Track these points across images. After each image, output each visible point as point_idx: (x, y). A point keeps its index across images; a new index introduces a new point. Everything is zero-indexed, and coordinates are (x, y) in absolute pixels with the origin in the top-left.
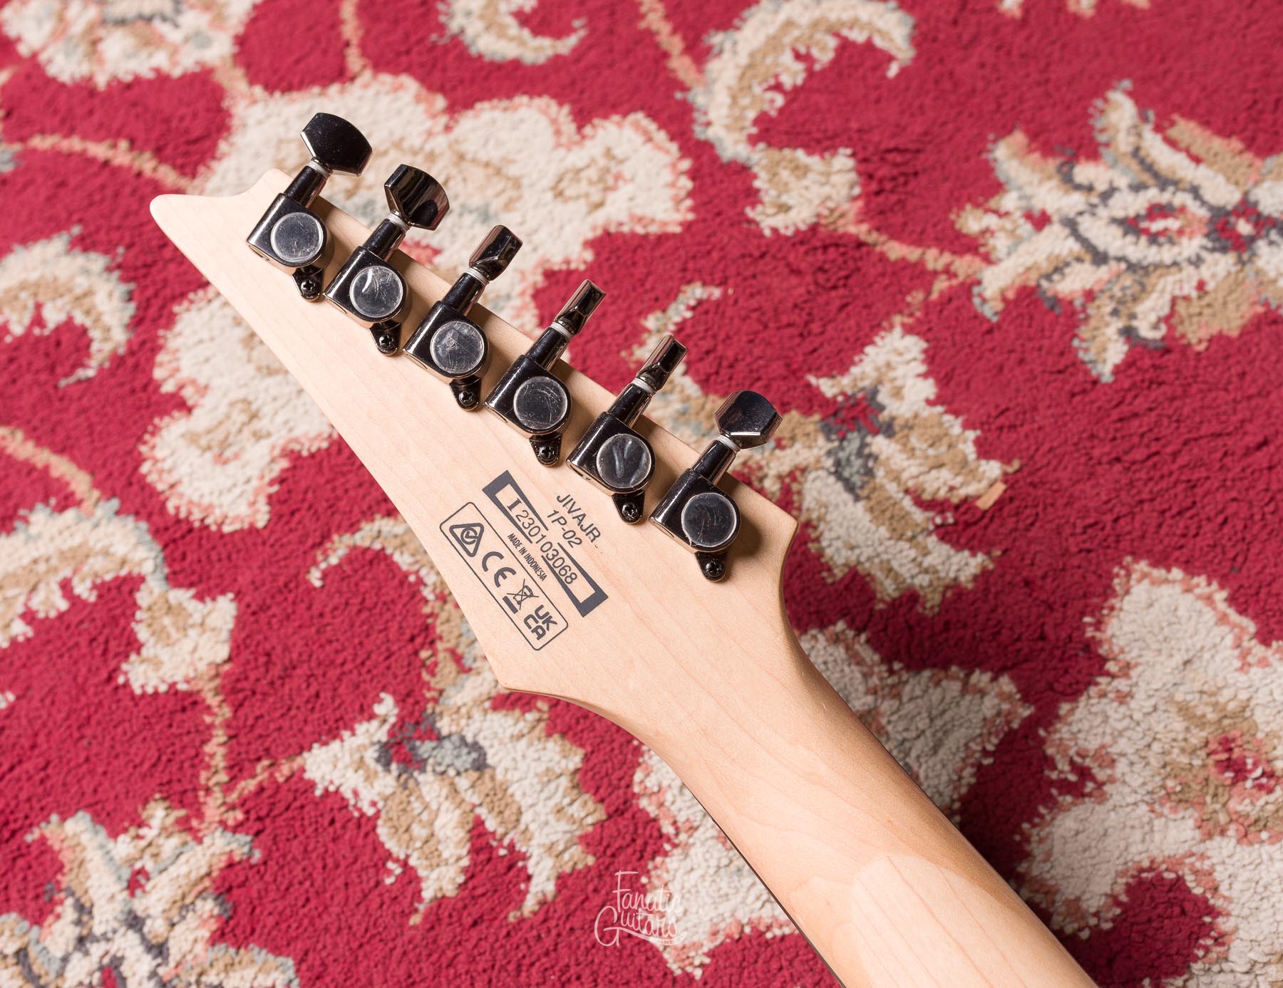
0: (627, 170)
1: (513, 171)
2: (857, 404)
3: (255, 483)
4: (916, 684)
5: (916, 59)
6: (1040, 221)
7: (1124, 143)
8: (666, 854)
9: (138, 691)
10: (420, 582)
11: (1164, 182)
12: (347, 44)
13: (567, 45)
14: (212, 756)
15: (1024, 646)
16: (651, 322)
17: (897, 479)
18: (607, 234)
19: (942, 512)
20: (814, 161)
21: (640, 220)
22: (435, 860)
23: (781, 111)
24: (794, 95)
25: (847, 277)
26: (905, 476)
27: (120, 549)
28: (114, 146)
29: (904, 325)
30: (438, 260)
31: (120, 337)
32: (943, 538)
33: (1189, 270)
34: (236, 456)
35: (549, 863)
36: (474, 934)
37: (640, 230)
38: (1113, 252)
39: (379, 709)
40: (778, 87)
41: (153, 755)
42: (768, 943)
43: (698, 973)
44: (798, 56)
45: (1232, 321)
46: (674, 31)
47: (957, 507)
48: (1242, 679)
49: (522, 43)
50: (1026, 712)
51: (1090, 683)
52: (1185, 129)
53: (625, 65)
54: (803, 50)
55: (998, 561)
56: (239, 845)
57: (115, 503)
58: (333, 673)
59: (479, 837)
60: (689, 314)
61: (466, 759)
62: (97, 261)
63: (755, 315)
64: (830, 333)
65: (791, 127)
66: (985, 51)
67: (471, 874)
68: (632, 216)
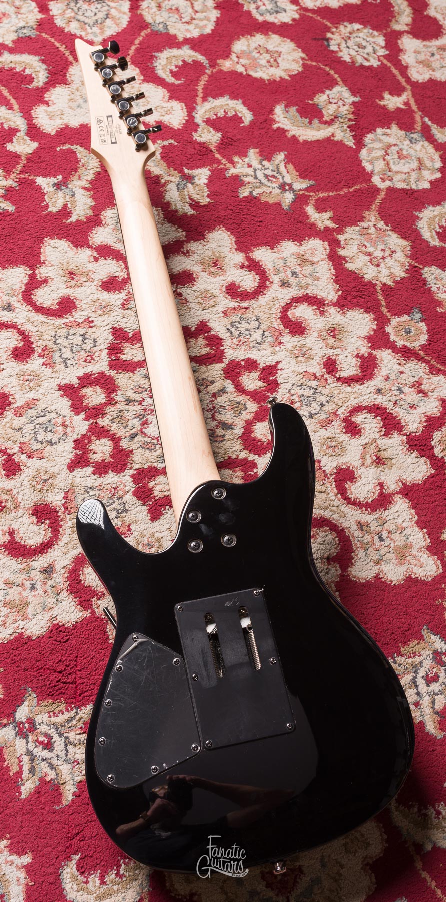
0: (173, 112)
2: (190, 177)
3: (55, 127)
4: (167, 225)
5: (248, 126)
6: (250, 166)
7: (277, 162)
8: (100, 226)
9: (8, 149)
10: (80, 161)
11: (279, 173)
12: (129, 55)
13: (177, 82)
14: (17, 168)
15: (192, 229)
16: (159, 142)
17: (188, 192)
18: (161, 121)
19: (193, 202)
20: (213, 132)
21: (170, 123)
22: (54, 206)
23: (214, 119)
24: (218, 118)
25: (204, 155)
26: (190, 193)
27: (18, 123)
28: (61, 45)
29: (209, 169)
31: (40, 84)
32: (190, 206)
33: (271, 189)
34: (54, 120)
35: (76, 217)
36: (55, 220)
37: (168, 125)
38: (260, 178)
39: (57, 177)
40: (216, 115)
41: (5, 161)
43: (94, 246)
44: (225, 112)
45: (271, 201)
46: (202, 92)
47: (196, 202)
48: (228, 253)
49: (168, 76)
50: (184, 239)
52: (290, 166)
53: (187, 93)
54: (227, 111)
55: (197, 214)
56: (14, 185)
57: (22, 114)
58: (52, 167)
59: (65, 206)
61: (71, 193)
62: (44, 66)
63: (181, 151)
64: (194, 162)
65: (214, 123)
66: (263, 132)
67: (60, 211)
68: (168, 121)
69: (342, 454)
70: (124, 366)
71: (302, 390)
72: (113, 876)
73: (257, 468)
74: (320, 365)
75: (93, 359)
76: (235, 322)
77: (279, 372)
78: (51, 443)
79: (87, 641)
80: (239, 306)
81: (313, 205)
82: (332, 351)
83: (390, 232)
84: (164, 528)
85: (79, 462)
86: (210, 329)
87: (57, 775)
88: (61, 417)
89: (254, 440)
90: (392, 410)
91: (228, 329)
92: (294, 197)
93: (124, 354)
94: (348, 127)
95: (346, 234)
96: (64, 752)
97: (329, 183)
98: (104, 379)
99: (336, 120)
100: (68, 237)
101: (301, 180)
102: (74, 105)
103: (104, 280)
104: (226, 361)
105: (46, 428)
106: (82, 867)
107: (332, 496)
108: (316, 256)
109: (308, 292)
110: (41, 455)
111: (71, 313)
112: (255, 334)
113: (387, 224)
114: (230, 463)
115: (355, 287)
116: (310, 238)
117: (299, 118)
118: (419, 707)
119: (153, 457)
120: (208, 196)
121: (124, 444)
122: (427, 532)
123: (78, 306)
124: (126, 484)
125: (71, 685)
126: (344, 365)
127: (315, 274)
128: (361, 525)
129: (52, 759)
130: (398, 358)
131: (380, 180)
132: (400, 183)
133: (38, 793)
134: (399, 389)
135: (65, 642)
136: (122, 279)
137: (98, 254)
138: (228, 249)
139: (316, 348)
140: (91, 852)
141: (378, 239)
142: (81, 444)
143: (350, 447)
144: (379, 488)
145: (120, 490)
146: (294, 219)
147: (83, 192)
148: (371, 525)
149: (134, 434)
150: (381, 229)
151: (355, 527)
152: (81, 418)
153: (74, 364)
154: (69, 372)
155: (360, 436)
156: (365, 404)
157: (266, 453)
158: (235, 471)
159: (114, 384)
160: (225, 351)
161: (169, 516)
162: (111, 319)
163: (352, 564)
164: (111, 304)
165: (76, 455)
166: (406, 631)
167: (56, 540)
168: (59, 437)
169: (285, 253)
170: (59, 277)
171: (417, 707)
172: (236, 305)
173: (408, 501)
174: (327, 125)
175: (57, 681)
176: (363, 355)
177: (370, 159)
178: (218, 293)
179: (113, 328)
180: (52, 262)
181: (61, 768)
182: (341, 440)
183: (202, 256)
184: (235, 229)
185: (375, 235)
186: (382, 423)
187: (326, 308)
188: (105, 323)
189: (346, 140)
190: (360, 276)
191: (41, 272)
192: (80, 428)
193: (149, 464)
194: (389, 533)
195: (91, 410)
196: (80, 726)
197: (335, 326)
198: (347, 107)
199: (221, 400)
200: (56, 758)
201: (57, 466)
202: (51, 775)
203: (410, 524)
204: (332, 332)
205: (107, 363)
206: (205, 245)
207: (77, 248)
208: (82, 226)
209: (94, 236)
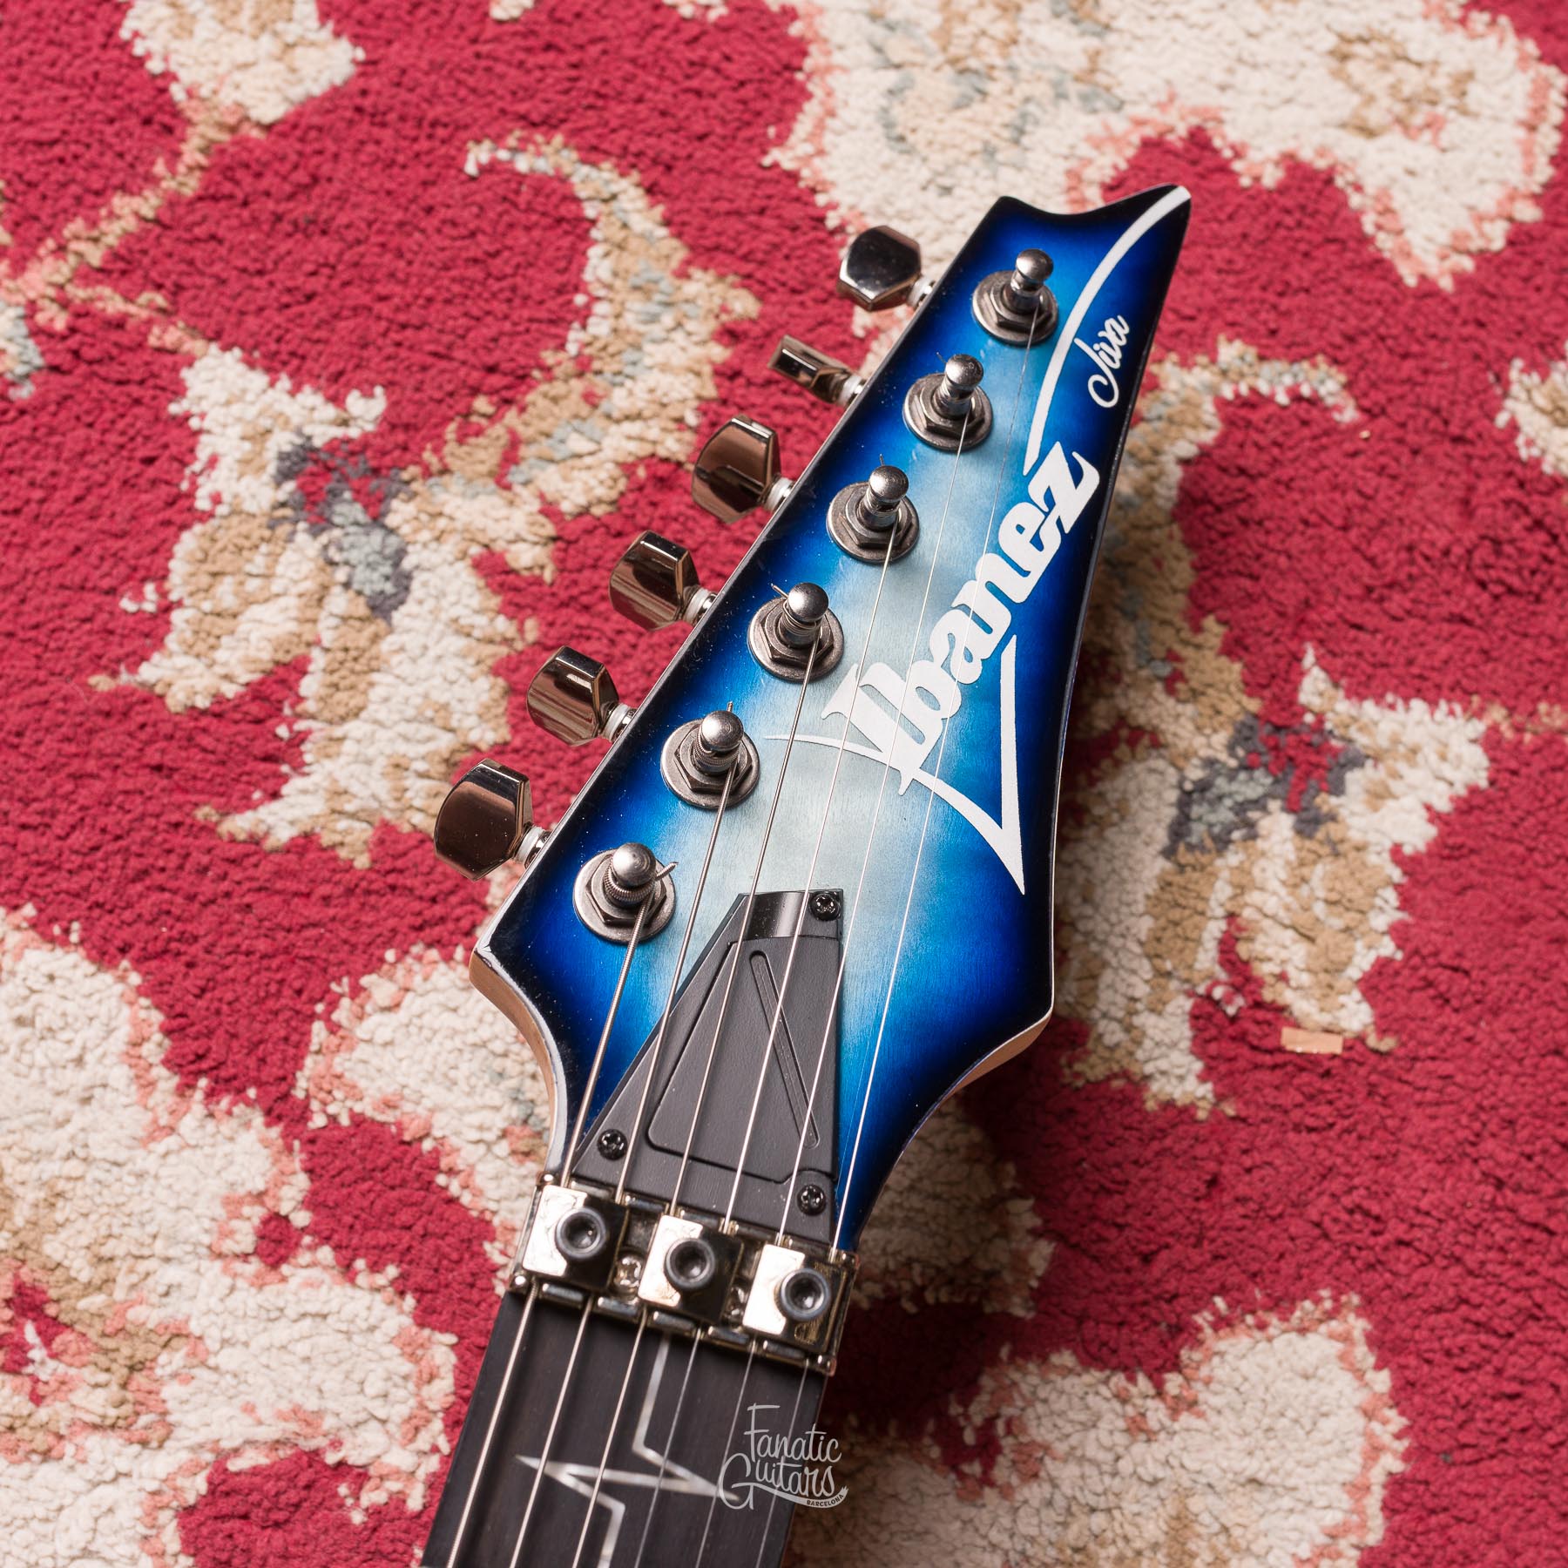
2: (1318, 750)
8: (448, 958)
9: (125, 34)
10: (584, 315)
14: (112, 216)
16: (1230, 351)
17: (1241, 889)
18: (1328, 178)
19: (1237, 989)
21: (1387, 211)
22: (205, 642)
25: (1511, 591)
26: (1254, 897)
29: (1494, 729)
32: (1195, 1017)
35: (317, 806)
36: (143, 779)
37: (1369, 223)
39: (355, 401)
41: (53, 129)
42: (429, 1185)
43: (318, 1121)
47: (1258, 1004)
50: (1021, 1310)
55: (1217, 1120)
56: (20, 356)
58: (357, 295)
59: (281, 681)
60: (1282, 399)
61: (375, 581)
63: (1352, 497)
64: (1404, 630)
67: (220, 710)
68: (1383, 195)
100: (174, 967)
120: (1375, 985)
136: (375, 1512)
137: (311, 1202)
206: (1150, 1436)
207: (185, 1089)
208: (313, 912)
209: (362, 1031)
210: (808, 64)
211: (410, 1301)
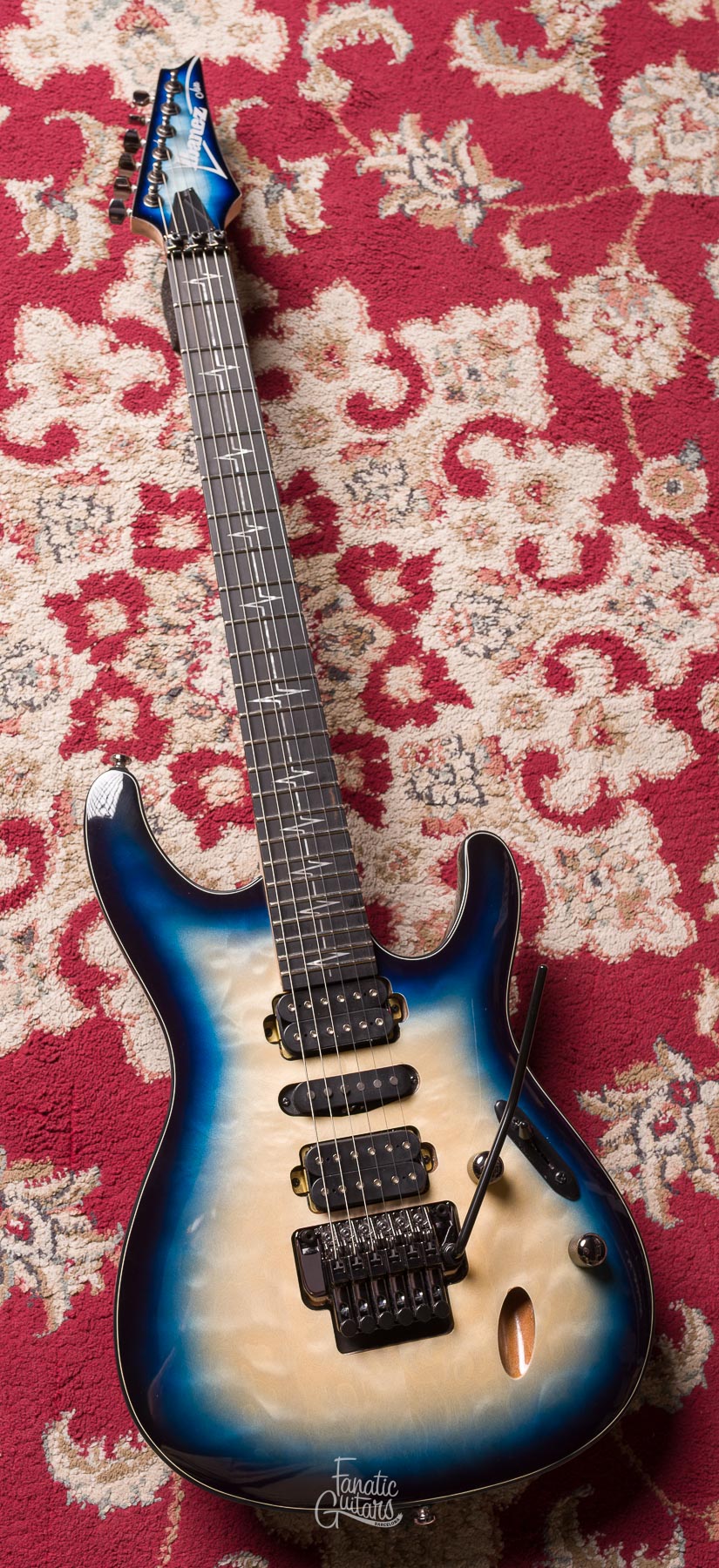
0: (263, 38)
1: (218, 10)
2: (289, 175)
3: (42, 72)
5: (403, 63)
6: (402, 151)
7: (453, 142)
8: (123, 281)
10: (87, 145)
11: (455, 164)
15: (290, 284)
16: (234, 102)
17: (285, 208)
18: (239, 58)
19: (293, 228)
20: (336, 79)
21: (255, 60)
22: (39, 240)
23: (338, 51)
24: (348, 48)
25: (317, 129)
26: (289, 209)
29: (325, 158)
30: (165, 27)
32: (287, 236)
33: (439, 198)
34: (39, 57)
35: (80, 262)
36: (40, 270)
37: (253, 64)
38: (418, 177)
39: (46, 180)
40: (343, 41)
42: (140, 325)
43: (111, 322)
44: (360, 34)
45: (439, 224)
47: (299, 229)
48: (353, 333)
50: (276, 304)
51: (303, 307)
52: (478, 150)
54: (363, 33)
55: (300, 254)
58: (35, 158)
59: (59, 241)
60: (250, 107)
61: (69, 214)
63: (274, 122)
64: (297, 145)
65: (337, 60)
66: (430, 76)
67: (49, 251)
68: (253, 57)
69: (538, 725)
70: (161, 559)
71: (475, 604)
72: (126, 1446)
73: (387, 752)
74: (510, 555)
75: (107, 547)
76: (362, 471)
77: (435, 569)
78: (31, 706)
79: (90, 1060)
80: (370, 440)
81: (516, 232)
82: (533, 527)
83: (655, 287)
84: (223, 862)
85: (80, 740)
86: (315, 486)
87: (39, 1282)
88: (50, 657)
89: (385, 700)
90: (633, 642)
91: (347, 486)
92: (480, 215)
93: (161, 536)
94: (592, 64)
95: (573, 291)
96: (50, 1245)
97: (548, 183)
98: (125, 586)
99: (570, 48)
100: (65, 304)
101: (497, 180)
102: (77, 24)
103: (128, 389)
104: (342, 549)
105: (24, 678)
106: (78, 1431)
107: (516, 803)
108: (515, 337)
109: (496, 410)
110: (14, 728)
111: (69, 455)
112: (397, 495)
113: (649, 270)
114: (341, 744)
115: (583, 400)
116: (506, 300)
117: (500, 45)
118: (638, 1175)
119: (207, 731)
120: (323, 216)
121: (158, 708)
122: (676, 870)
123: (81, 441)
124: (160, 781)
125: (63, 1135)
126: (553, 556)
127: (511, 374)
128: (563, 857)
129: (31, 1257)
130: (650, 540)
131: (645, 177)
132: (681, 183)
133: (9, 1311)
134: (649, 602)
135: (53, 1062)
136: (160, 388)
137: (118, 337)
138: (355, 324)
139: (505, 522)
140: (93, 1407)
141: (631, 301)
142: (84, 709)
143: (553, 712)
144: (598, 787)
145: (150, 792)
146: (479, 262)
147: (91, 210)
148: (580, 857)
149: (176, 689)
150: (638, 280)
151: (551, 859)
152: (84, 659)
153: (73, 556)
154: (63, 572)
155: (573, 691)
156: (584, 631)
157: (404, 724)
158: (348, 758)
159: (143, 595)
160: (342, 529)
161: (233, 840)
162: (138, 467)
163: (543, 926)
164: (139, 437)
165: (76, 729)
166: (626, 1046)
167: (39, 884)
168: (45, 694)
169: (459, 330)
170: (47, 384)
171: (634, 1175)
172: (365, 436)
173: (647, 812)
174: (551, 61)
175: (41, 1129)
176: (588, 535)
177: (627, 131)
178: (332, 415)
179: (142, 485)
180: (35, 355)
181: (45, 1270)
182: (538, 699)
183: (307, 339)
184: (369, 284)
185: (626, 293)
186: (612, 667)
187: (526, 443)
188: (128, 476)
189: (586, 92)
190: (593, 377)
191: (16, 375)
192: (83, 679)
193: (201, 745)
194: (610, 870)
195: (102, 644)
196: (77, 1203)
197: (541, 477)
198: (592, 20)
199: (330, 624)
200: (38, 1256)
201: (43, 748)
202: (30, 1282)
203: (649, 854)
204: (534, 489)
205: (130, 553)
206: (313, 318)
207: (80, 326)
208: (89, 282)
209: (111, 301)
210: (111, 74)
211: (148, 348)
